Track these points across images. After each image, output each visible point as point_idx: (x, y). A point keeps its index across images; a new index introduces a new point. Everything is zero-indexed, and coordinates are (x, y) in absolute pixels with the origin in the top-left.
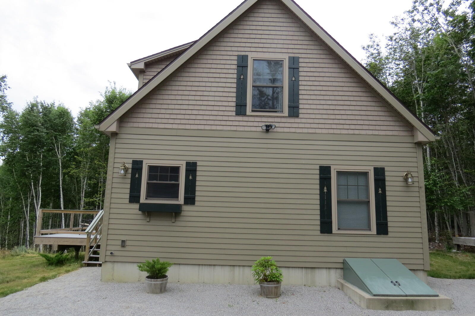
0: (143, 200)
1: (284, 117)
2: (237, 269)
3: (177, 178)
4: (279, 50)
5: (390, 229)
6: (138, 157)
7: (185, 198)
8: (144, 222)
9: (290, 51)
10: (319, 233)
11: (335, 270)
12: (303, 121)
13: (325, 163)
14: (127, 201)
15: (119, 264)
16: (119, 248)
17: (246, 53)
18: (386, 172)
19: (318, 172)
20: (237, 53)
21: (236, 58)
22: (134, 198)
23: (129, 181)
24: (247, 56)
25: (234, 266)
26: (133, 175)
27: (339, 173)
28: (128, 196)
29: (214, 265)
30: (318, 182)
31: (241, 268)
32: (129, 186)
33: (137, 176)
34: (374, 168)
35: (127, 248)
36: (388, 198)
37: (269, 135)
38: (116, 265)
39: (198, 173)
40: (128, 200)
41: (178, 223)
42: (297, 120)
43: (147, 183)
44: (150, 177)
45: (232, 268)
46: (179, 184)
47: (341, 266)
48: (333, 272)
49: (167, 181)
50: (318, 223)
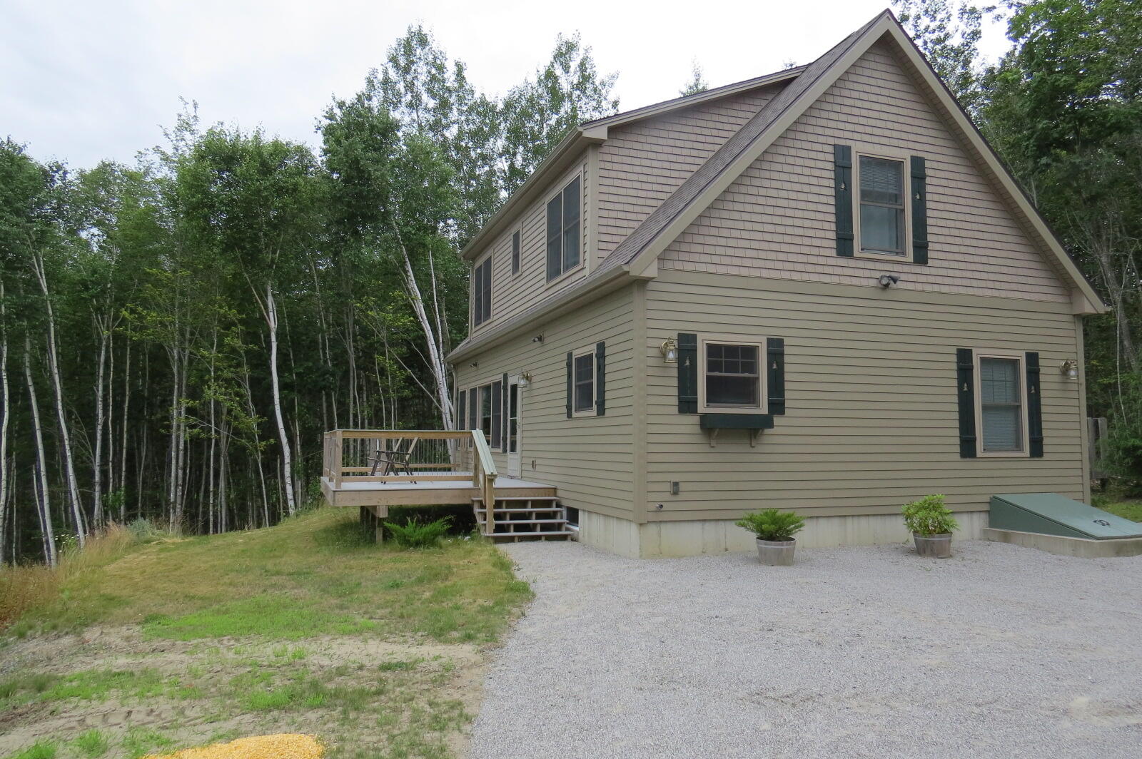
0: (702, 406)
1: (906, 263)
2: (849, 521)
3: (752, 367)
4: (895, 142)
5: (1045, 449)
6: (688, 328)
7: (771, 404)
8: (706, 448)
9: (911, 145)
10: (958, 457)
11: (978, 514)
12: (933, 271)
13: (965, 344)
14: (675, 410)
15: (669, 526)
16: (667, 496)
17: (848, 143)
18: (1040, 361)
19: (954, 358)
20: (832, 141)
21: (831, 149)
22: (687, 405)
23: (675, 373)
24: (849, 148)
25: (845, 516)
26: (680, 360)
27: (984, 361)
28: (675, 401)
29: (817, 517)
30: (955, 375)
31: (856, 519)
32: (675, 382)
33: (688, 363)
34: (1027, 353)
35: (682, 496)
36: (1043, 401)
37: (889, 294)
38: (663, 526)
39: (787, 359)
40: (676, 408)
41: (759, 448)
42: (925, 270)
43: (708, 377)
44: (712, 366)
45: (842, 520)
46: (758, 378)
47: (986, 507)
48: (976, 516)
49: (738, 372)
50: (957, 441)
